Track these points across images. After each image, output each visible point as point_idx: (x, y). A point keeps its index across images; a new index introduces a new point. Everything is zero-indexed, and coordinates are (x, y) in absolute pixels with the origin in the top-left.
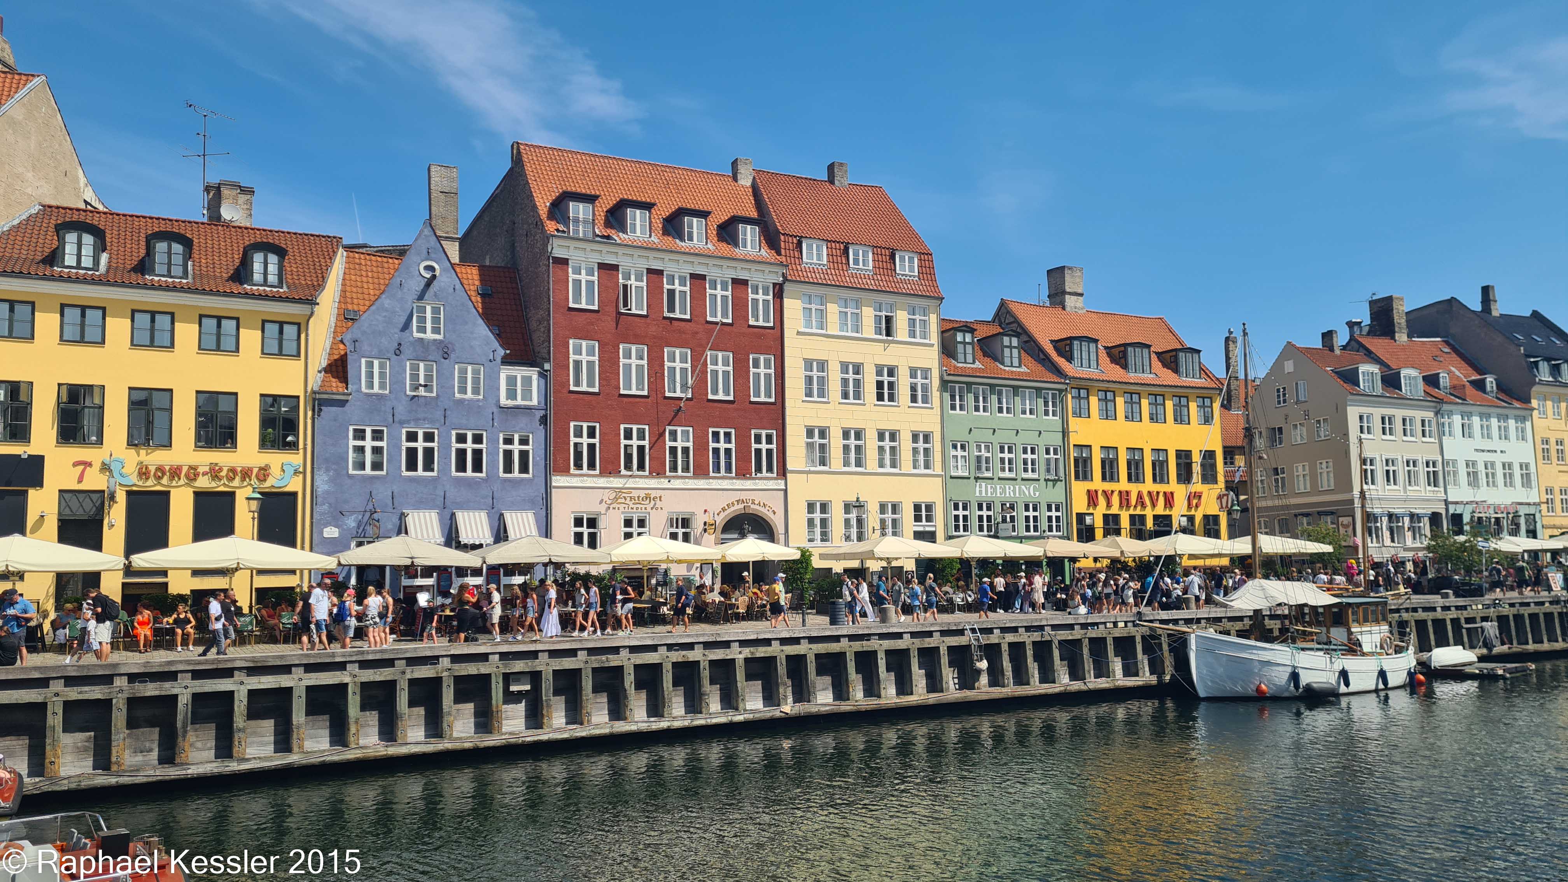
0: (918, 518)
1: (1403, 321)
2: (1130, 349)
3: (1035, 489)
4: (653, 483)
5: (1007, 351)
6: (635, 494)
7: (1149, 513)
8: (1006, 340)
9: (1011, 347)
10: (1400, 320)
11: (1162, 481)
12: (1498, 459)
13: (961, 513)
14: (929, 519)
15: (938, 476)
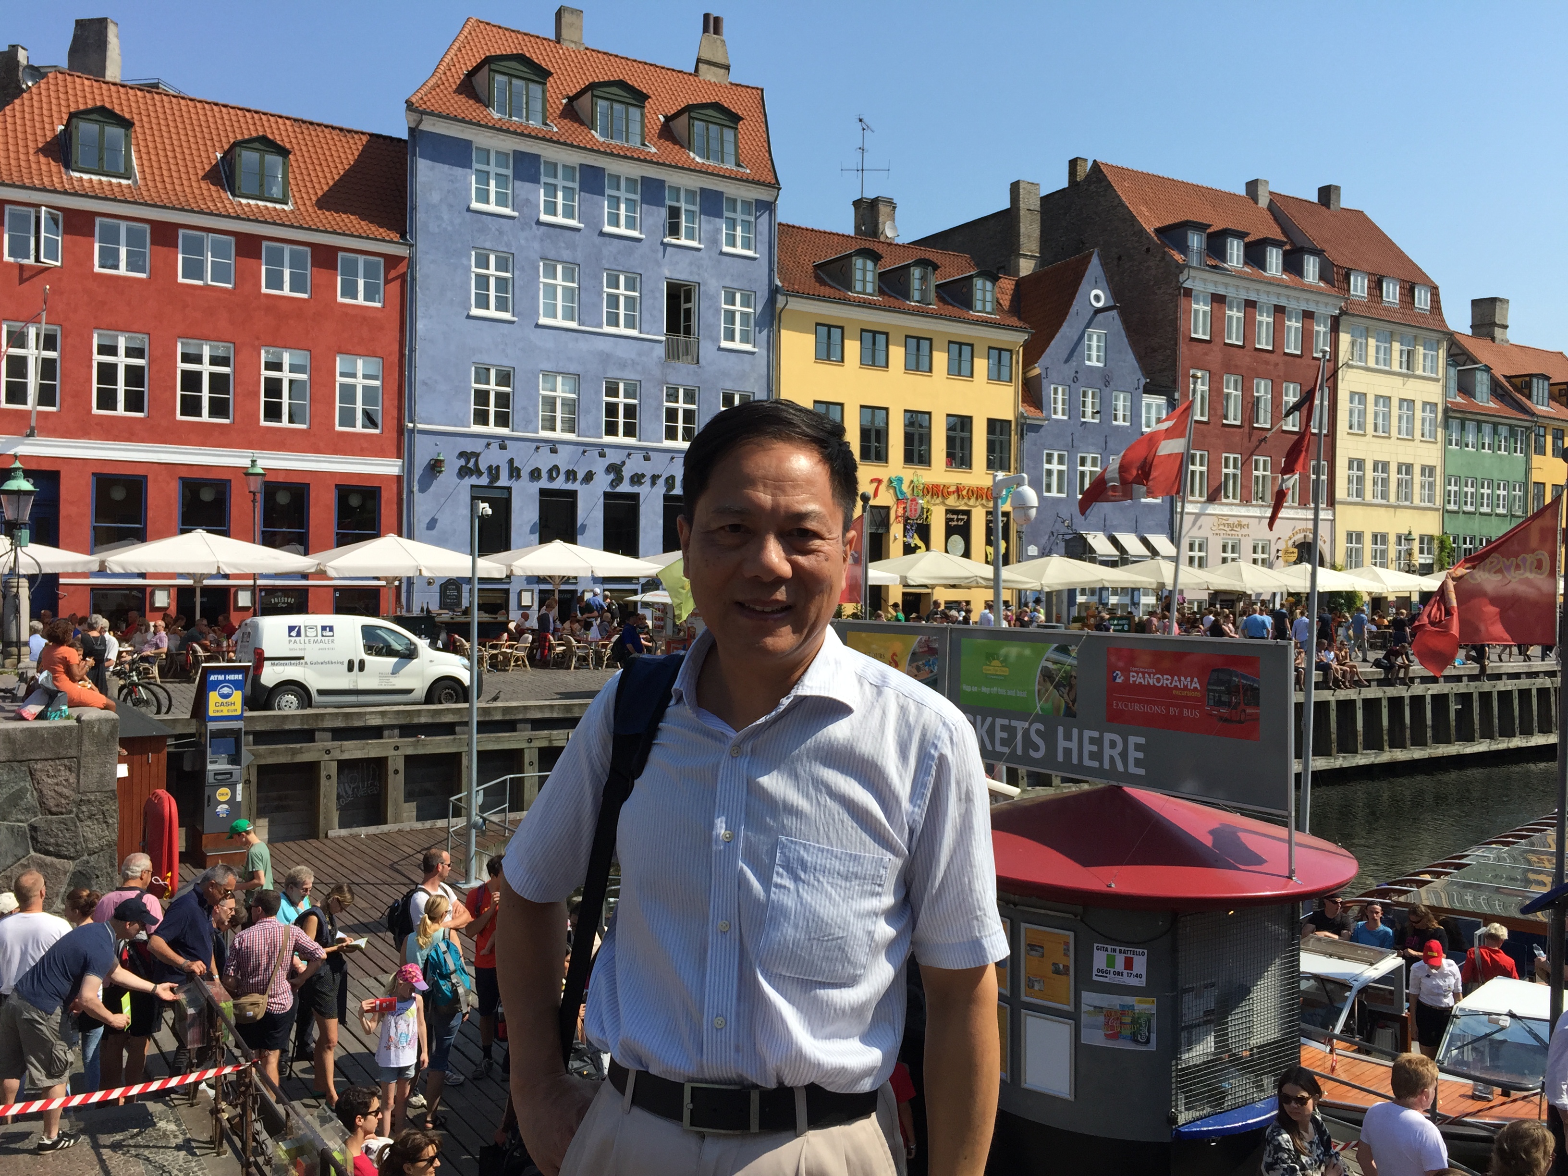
0: (1421, 551)
4: (1243, 511)
5: (1479, 385)
6: (1231, 521)
8: (1480, 375)
9: (1482, 383)
14: (1428, 551)
15: (1437, 510)
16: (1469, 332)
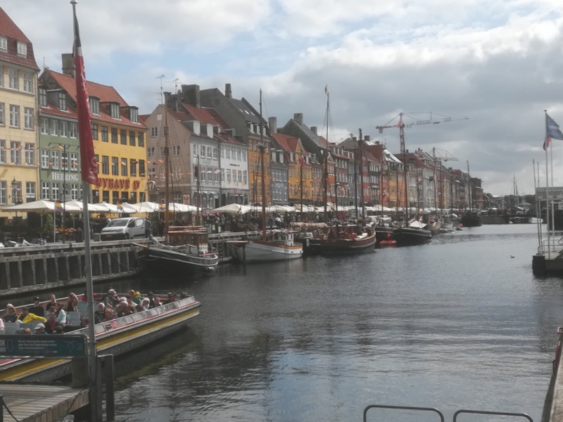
0: (28, 191)
1: (199, 98)
2: (112, 105)
3: (77, 177)
5: (60, 100)
7: (120, 191)
8: (60, 95)
9: (62, 99)
10: (198, 97)
11: (124, 175)
12: (237, 168)
13: (46, 188)
14: (33, 191)
15: (36, 168)
16: (61, 72)
